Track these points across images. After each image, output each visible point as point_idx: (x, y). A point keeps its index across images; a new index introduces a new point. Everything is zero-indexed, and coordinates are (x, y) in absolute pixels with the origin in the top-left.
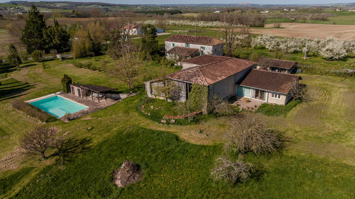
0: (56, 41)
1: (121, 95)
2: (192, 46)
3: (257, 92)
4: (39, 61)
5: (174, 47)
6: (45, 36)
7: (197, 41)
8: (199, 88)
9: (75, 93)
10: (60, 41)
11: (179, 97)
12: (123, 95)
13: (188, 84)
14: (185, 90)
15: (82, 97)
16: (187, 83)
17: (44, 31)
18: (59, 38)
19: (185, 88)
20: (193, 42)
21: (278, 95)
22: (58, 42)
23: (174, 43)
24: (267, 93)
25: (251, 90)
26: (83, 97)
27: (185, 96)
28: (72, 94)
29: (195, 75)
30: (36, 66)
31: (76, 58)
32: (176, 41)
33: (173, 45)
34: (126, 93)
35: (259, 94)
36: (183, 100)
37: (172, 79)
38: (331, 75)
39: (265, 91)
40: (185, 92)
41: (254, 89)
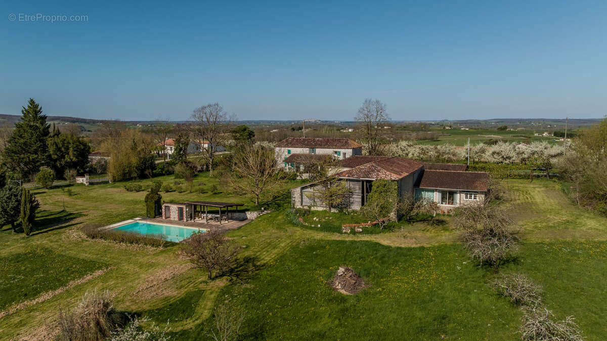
0: (71, 157)
1: (249, 213)
2: (319, 151)
3: (444, 194)
4: (47, 188)
5: (290, 155)
6: (51, 150)
7: (327, 144)
8: (385, 185)
9: (171, 216)
10: (76, 157)
11: (349, 204)
12: (252, 213)
13: (365, 183)
14: (360, 191)
15: (185, 220)
16: (363, 181)
17: (49, 141)
18: (75, 153)
19: (360, 189)
20: (321, 146)
21: (473, 196)
22: (74, 159)
23: (289, 149)
24: (458, 195)
25: (435, 193)
26: (187, 221)
27: (360, 200)
28: (164, 218)
29: (373, 171)
30: (45, 194)
31: (115, 181)
32: (293, 146)
33: (289, 152)
34: (256, 210)
35: (448, 196)
36: (356, 207)
37: (340, 178)
38: (513, 178)
39: (456, 193)
40: (360, 194)
41: (439, 191)
